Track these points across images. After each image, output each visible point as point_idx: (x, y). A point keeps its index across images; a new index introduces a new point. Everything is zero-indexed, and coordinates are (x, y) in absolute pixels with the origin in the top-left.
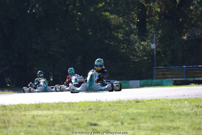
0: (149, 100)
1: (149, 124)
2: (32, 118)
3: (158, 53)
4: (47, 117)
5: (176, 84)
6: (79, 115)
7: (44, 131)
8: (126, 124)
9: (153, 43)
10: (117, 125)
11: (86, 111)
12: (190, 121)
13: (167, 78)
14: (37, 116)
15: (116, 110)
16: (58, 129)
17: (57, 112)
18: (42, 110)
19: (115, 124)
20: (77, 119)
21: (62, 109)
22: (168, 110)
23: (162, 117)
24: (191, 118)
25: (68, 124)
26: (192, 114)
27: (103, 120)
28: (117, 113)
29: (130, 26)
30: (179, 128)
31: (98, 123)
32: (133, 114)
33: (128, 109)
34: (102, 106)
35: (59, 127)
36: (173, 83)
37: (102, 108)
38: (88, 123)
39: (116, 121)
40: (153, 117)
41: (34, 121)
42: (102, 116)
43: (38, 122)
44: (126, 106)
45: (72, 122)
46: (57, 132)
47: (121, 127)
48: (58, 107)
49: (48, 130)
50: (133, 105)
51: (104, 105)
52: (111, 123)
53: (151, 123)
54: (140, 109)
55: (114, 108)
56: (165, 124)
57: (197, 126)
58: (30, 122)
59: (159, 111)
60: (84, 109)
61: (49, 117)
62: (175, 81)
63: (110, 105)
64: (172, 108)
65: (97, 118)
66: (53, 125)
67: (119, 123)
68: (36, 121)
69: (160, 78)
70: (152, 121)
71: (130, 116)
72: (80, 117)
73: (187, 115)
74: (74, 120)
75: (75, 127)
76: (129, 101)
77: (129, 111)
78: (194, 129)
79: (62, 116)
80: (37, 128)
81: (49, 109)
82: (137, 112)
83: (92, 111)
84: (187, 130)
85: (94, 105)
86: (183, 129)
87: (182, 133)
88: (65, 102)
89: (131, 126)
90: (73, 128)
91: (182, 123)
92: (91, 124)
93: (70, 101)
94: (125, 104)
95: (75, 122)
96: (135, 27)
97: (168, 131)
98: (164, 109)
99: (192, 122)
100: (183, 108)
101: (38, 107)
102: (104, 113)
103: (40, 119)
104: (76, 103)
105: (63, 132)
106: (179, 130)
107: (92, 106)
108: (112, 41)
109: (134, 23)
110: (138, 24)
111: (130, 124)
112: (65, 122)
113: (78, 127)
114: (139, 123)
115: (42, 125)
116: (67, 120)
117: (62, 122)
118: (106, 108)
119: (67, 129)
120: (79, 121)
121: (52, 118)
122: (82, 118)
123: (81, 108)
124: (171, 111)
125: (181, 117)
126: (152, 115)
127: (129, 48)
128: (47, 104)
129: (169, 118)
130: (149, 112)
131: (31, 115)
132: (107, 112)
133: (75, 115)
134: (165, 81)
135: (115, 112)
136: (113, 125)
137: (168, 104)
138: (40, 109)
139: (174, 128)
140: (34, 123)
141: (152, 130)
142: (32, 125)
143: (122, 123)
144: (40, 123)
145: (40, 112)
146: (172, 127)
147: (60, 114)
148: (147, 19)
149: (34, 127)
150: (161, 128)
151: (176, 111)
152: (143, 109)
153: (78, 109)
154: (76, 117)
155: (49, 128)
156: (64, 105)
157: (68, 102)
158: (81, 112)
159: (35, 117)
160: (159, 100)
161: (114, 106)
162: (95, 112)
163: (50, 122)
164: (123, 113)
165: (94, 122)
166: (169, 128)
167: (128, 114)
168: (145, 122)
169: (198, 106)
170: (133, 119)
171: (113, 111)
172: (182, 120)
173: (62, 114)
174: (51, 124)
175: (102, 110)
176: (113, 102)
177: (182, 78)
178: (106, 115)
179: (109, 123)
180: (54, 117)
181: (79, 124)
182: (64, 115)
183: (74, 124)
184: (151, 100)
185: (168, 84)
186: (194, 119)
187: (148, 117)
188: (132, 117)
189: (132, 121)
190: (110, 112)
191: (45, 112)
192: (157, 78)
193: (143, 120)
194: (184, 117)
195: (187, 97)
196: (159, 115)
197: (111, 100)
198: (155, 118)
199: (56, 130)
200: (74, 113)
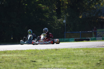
0: (62, 49)
1: (62, 61)
2: (2, 58)
3: (67, 25)
4: (10, 57)
5: (76, 40)
6: (27, 56)
7: (8, 65)
8: (50, 61)
9: (64, 20)
10: (46, 62)
11: (30, 55)
12: (84, 60)
13: (72, 38)
14: (5, 57)
15: (45, 54)
16: (15, 64)
17: (15, 55)
18: (7, 54)
19: (45, 61)
20: (25, 59)
21: (17, 54)
22: (72, 54)
23: (69, 58)
24: (84, 58)
25: (21, 61)
26: (84, 56)
27: (38, 59)
28: (46, 56)
29: (53, 11)
30: (77, 63)
31: (36, 61)
32: (54, 56)
33: (51, 53)
34: (38, 52)
35: (16, 63)
36: (75, 40)
37: (38, 53)
38: (31, 60)
39: (45, 60)
40: (64, 58)
41: (3, 60)
42: (38, 57)
43: (5, 60)
44: (50, 52)
45: (23, 60)
46: (15, 65)
47: (48, 63)
48: (15, 52)
49: (10, 64)
50: (54, 52)
51: (39, 51)
52: (43, 61)
53: (63, 61)
54: (58, 53)
55: (44, 53)
56: (71, 61)
57: (87, 62)
58: (1, 60)
59: (67, 55)
60: (29, 53)
61: (11, 58)
62: (76, 39)
63: (42, 52)
64: (74, 53)
65: (35, 58)
66: (13, 62)
67: (47, 61)
68: (4, 59)
69: (68, 38)
70: (64, 60)
71: (52, 57)
72: (27, 58)
73: (82, 56)
74: (24, 59)
75: (24, 63)
76: (52, 50)
77: (52, 54)
78: (86, 64)
79: (17, 57)
80: (5, 63)
81: (11, 54)
82: (56, 55)
83: (33, 54)
84: (82, 64)
85: (34, 52)
86: (80, 64)
87: (79, 66)
88: (19, 50)
89: (53, 62)
90: (23, 63)
91: (79, 61)
92: (33, 61)
93: (22, 50)
94: (50, 51)
95: (24, 60)
96: (55, 11)
97: (72, 65)
98: (70, 53)
99: (85, 60)
100: (80, 53)
101: (5, 52)
102: (39, 56)
103: (6, 58)
104: (25, 50)
105: (18, 65)
106: (78, 64)
107: (33, 52)
108: (43, 19)
109: (55, 9)
110: (56, 10)
111: (53, 61)
112: (19, 60)
113: (26, 63)
114: (57, 61)
115: (7, 62)
116: (20, 59)
117: (17, 60)
118: (40, 53)
119: (20, 64)
120: (26, 60)
121: (12, 58)
122: (28, 58)
123: (27, 53)
124: (74, 54)
125: (79, 57)
126: (64, 57)
127: (52, 23)
128: (10, 51)
129: (72, 58)
130: (62, 55)
131: (2, 57)
132: (41, 55)
133: (24, 56)
134: (70, 39)
135: (45, 55)
136: (44, 62)
137: (72, 51)
138: (6, 54)
139: (75, 63)
140: (3, 61)
141: (64, 64)
142: (2, 62)
143: (49, 61)
144: (6, 61)
145: (6, 55)
146: (74, 63)
147: (16, 56)
148: (61, 8)
149: (3, 63)
150: (69, 63)
151: (76, 54)
152: (59, 54)
153: (26, 54)
154: (25, 58)
155: (11, 63)
156: (18, 51)
157: (20, 50)
158: (27, 55)
159: (4, 58)
160: (67, 49)
161: (44, 52)
162: (35, 55)
163: (12, 60)
164: (49, 55)
165: (34, 60)
166: (72, 63)
167: (51, 56)
168: (60, 60)
169: (87, 52)
170: (54, 59)
171: (44, 54)
172: (79, 59)
173: (18, 56)
174: (12, 61)
175: (38, 54)
176: (44, 50)
177: (79, 38)
178: (40, 57)
179: (42, 60)
180: (13, 57)
181: (26, 61)
182: (18, 57)
183: (24, 61)
184: (63, 49)
185: (72, 41)
186: (85, 59)
187: (62, 58)
188: (54, 58)
189: (54, 60)
190: (42, 55)
191: (9, 55)
192: (66, 38)
193: (59, 59)
194: (80, 57)
195: (82, 48)
196: (67, 56)
197: (43, 49)
198: (65, 58)
199: (14, 64)
200: (23, 55)
